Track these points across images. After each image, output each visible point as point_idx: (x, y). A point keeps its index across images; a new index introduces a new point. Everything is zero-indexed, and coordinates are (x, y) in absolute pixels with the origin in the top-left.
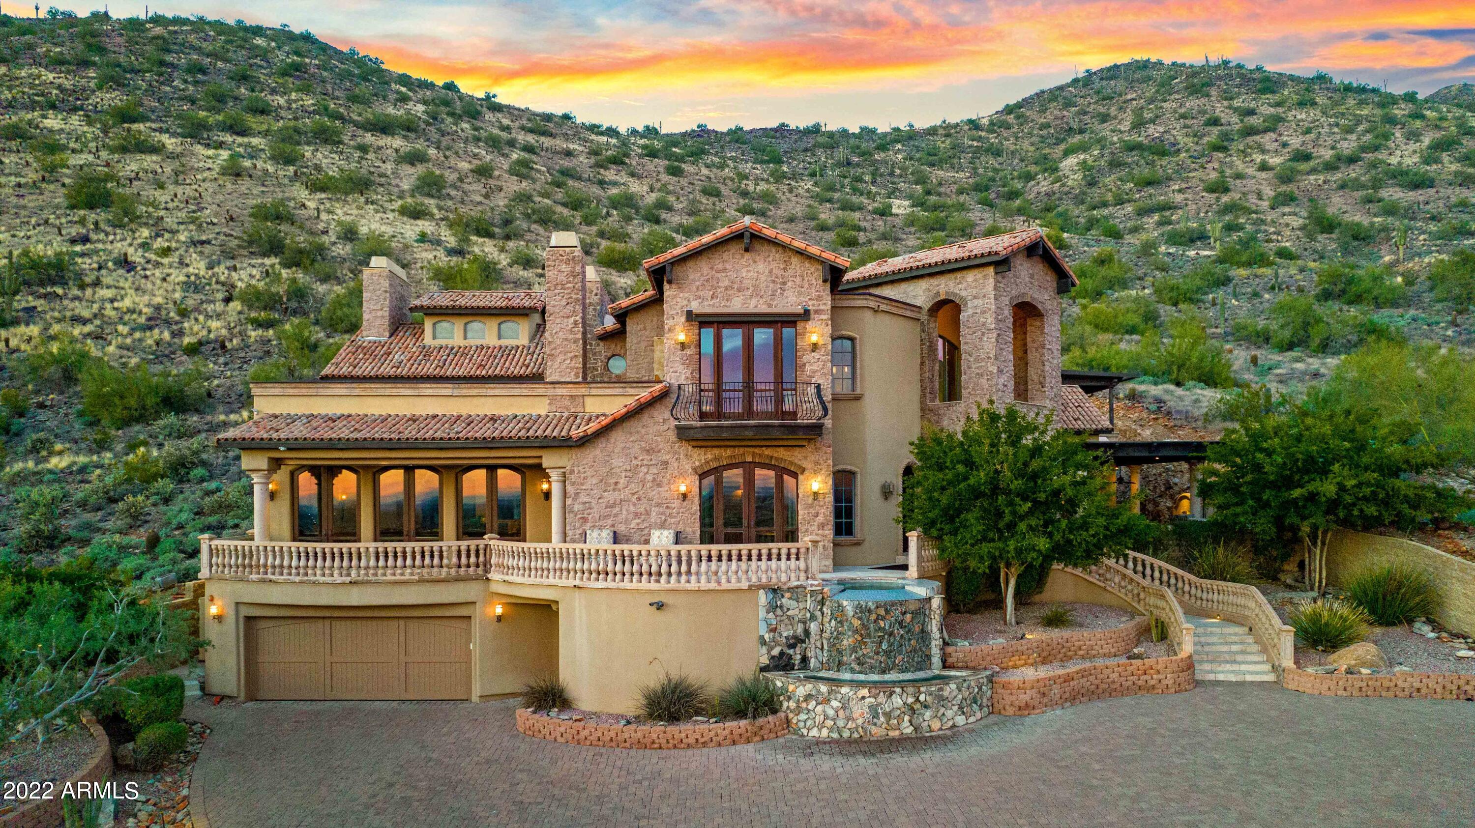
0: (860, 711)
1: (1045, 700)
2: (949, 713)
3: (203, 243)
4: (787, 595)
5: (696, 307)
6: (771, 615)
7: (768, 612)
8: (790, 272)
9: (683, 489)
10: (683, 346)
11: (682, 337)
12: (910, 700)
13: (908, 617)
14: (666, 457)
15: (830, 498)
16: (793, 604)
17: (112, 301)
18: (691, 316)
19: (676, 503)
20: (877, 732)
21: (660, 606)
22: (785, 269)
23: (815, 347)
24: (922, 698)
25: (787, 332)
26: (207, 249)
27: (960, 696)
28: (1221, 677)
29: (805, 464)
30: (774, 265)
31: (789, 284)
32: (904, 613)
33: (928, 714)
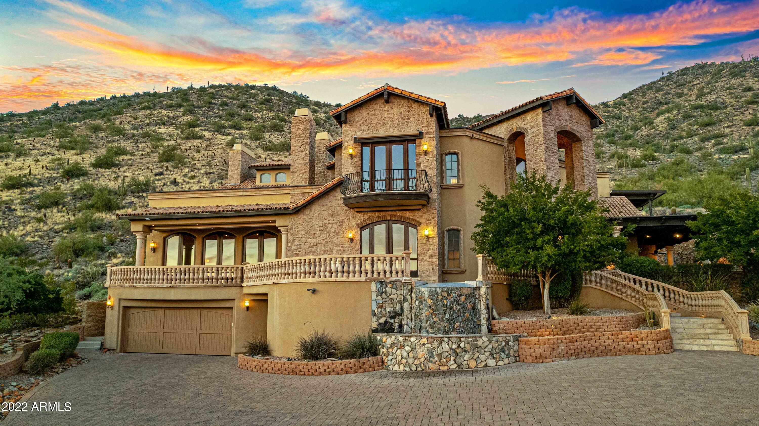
0: (422, 352)
1: (554, 353)
2: (482, 357)
3: (210, 173)
4: (390, 285)
5: (359, 135)
6: (379, 298)
7: (377, 296)
8: (412, 113)
9: (350, 235)
10: (352, 156)
11: (351, 151)
12: (454, 346)
13: (463, 298)
14: (342, 218)
15: (436, 240)
16: (394, 291)
18: (356, 141)
19: (347, 244)
20: (433, 367)
21: (314, 291)
22: (409, 111)
23: (426, 153)
24: (462, 345)
25: (411, 147)
26: (212, 176)
27: (490, 346)
28: (696, 348)
29: (423, 220)
30: (403, 109)
31: (411, 119)
32: (460, 295)
33: (467, 356)
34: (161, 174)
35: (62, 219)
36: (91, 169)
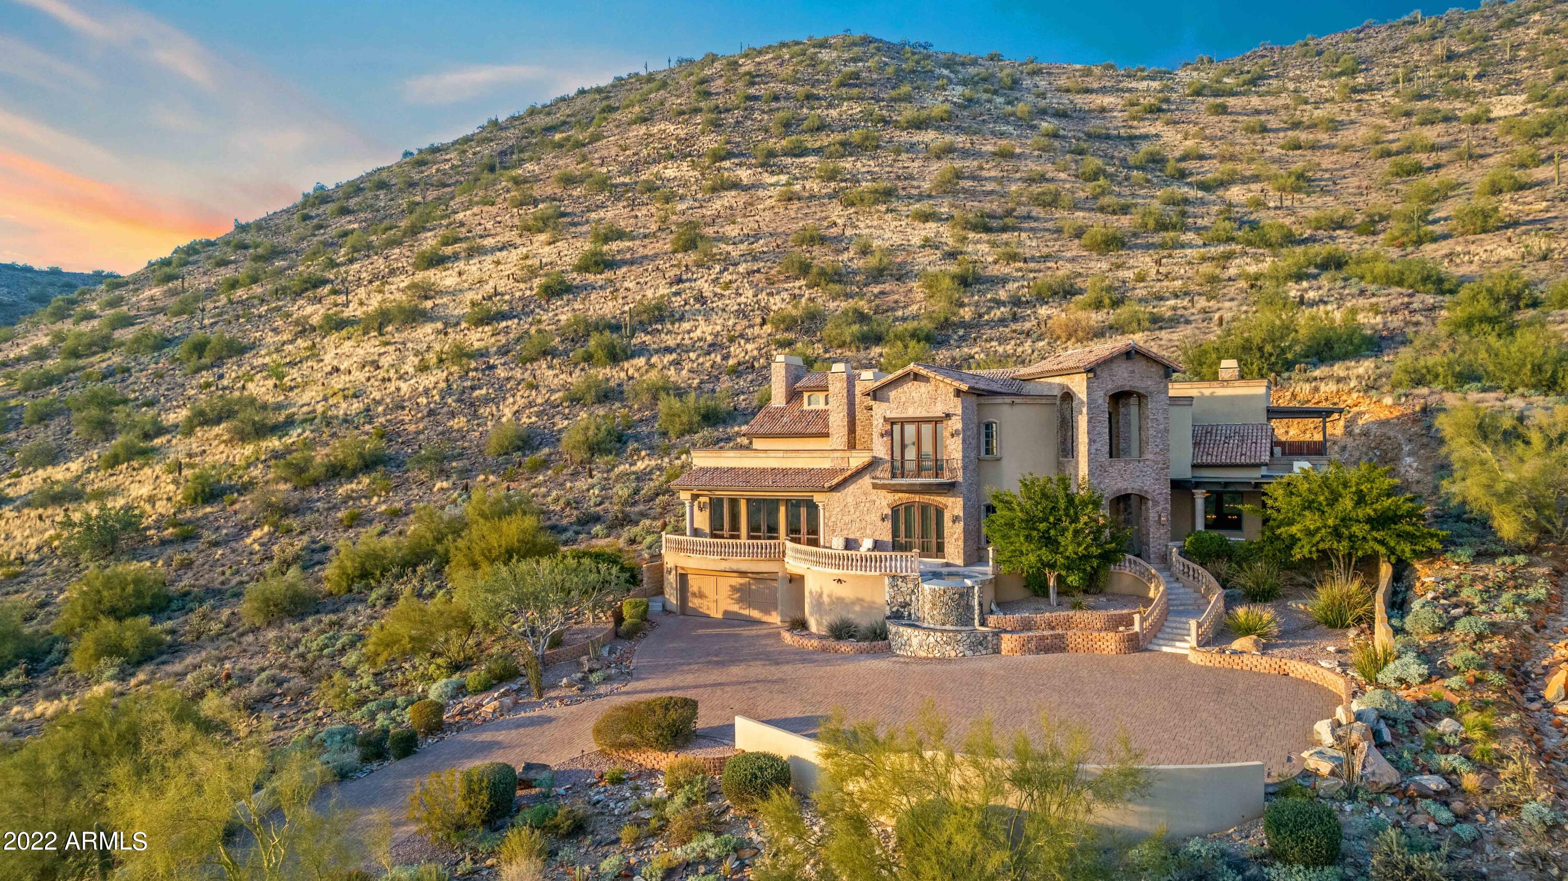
4: (901, 580)
5: (889, 413)
6: (892, 590)
7: (890, 588)
8: (939, 391)
9: (883, 514)
11: (881, 431)
14: (874, 498)
15: (962, 524)
16: (904, 585)
17: (689, 332)
18: (886, 419)
19: (879, 525)
21: (839, 581)
22: (937, 389)
23: (953, 436)
24: (945, 639)
25: (940, 428)
26: (756, 278)
27: (968, 641)
29: (949, 504)
30: (930, 387)
31: (938, 400)
32: (955, 594)
33: (948, 648)
34: (680, 281)
35: (556, 381)
36: (575, 275)
